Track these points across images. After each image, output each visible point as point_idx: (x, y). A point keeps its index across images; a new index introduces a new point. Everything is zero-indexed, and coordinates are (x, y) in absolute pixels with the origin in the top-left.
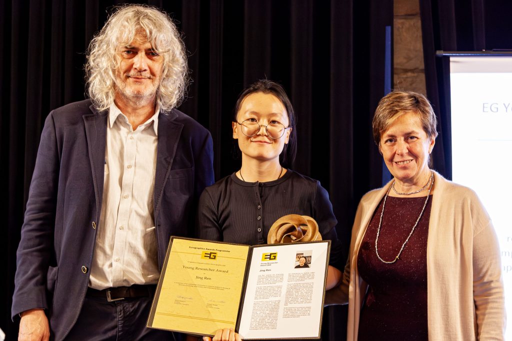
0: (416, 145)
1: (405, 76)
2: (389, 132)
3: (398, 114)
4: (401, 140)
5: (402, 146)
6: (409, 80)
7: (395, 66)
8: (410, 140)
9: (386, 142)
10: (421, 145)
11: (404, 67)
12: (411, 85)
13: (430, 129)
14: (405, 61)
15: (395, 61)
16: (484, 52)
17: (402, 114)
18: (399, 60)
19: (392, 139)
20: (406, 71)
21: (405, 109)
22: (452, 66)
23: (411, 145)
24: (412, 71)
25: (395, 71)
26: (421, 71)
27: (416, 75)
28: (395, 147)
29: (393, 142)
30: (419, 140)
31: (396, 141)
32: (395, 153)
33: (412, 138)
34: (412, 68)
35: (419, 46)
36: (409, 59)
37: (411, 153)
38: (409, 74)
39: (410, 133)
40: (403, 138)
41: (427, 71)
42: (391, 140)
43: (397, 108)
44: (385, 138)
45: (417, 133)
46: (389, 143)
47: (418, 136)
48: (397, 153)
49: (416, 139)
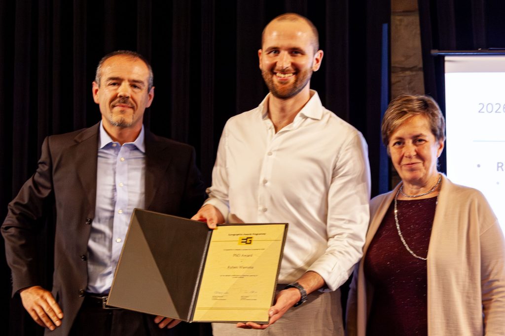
0: (423, 148)
1: (402, 75)
2: (397, 134)
3: (407, 115)
4: (409, 142)
5: (410, 148)
6: (408, 78)
7: (392, 65)
8: (418, 143)
9: (395, 144)
10: (429, 148)
11: (403, 66)
12: (409, 83)
13: (438, 132)
14: (403, 59)
15: (393, 59)
16: (480, 52)
17: (410, 115)
18: (397, 58)
19: (401, 142)
20: (404, 69)
21: (413, 111)
22: (447, 66)
23: (419, 147)
24: (411, 69)
25: (392, 70)
26: (420, 69)
27: (414, 73)
28: (404, 150)
29: (401, 145)
30: (427, 144)
31: (404, 143)
32: (403, 156)
33: (421, 140)
34: (411, 67)
35: (417, 43)
36: (407, 57)
37: (419, 156)
38: (408, 73)
39: (418, 136)
40: (411, 141)
41: (425, 69)
42: (399, 143)
43: (405, 110)
44: (393, 141)
45: (425, 136)
46: (397, 146)
47: (427, 139)
48: (405, 155)
49: (424, 142)
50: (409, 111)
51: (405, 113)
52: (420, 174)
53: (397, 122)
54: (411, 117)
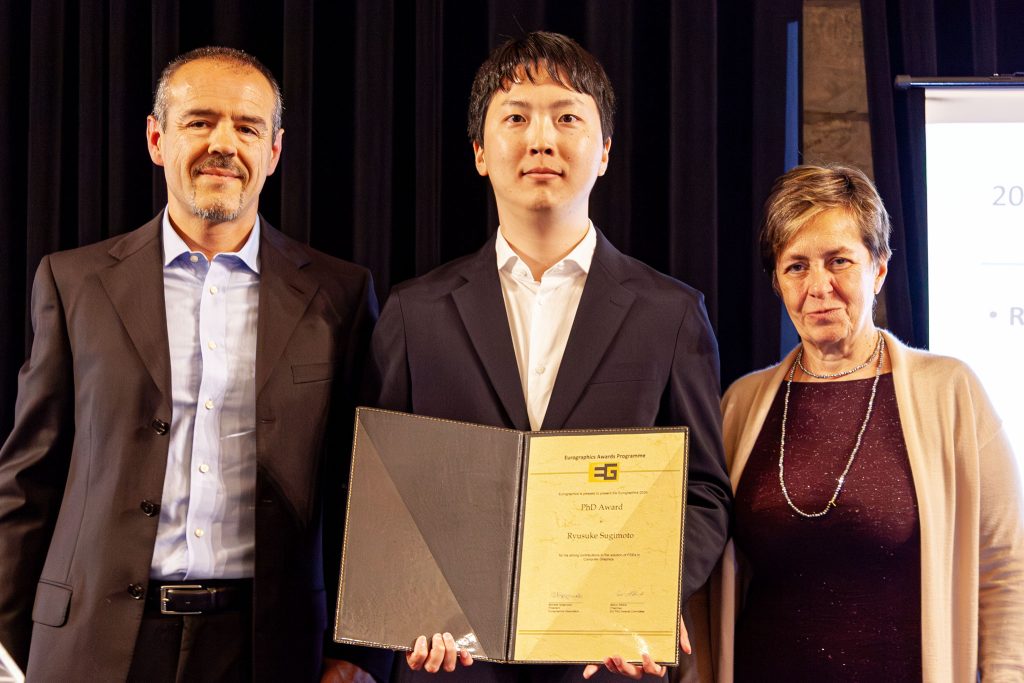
0: (848, 277)
1: (827, 128)
2: (793, 250)
3: (813, 209)
4: (818, 265)
5: (820, 277)
6: (838, 136)
7: (806, 108)
8: (836, 266)
9: (788, 269)
10: (859, 276)
11: (824, 110)
12: (840, 146)
13: (877, 243)
14: (826, 95)
15: (808, 96)
16: (996, 79)
17: (819, 210)
18: (816, 94)
19: (801, 264)
20: (829, 117)
21: (824, 200)
22: (931, 109)
23: (838, 276)
24: (842, 117)
25: (805, 116)
26: (862, 117)
27: (849, 125)
28: (807, 281)
29: (802, 271)
30: (855, 267)
31: (807, 267)
32: (807, 293)
33: (841, 261)
34: (844, 111)
35: (858, 63)
36: (836, 91)
37: (838, 293)
38: (837, 124)
39: (836, 252)
40: (821, 262)
41: (875, 118)
42: (796, 267)
43: (809, 198)
44: (785, 262)
45: (851, 252)
47: (853, 257)
48: (810, 292)
49: (848, 264)
50: (817, 201)
51: (809, 205)
52: (841, 332)
53: (793, 225)
54: (819, 214)
